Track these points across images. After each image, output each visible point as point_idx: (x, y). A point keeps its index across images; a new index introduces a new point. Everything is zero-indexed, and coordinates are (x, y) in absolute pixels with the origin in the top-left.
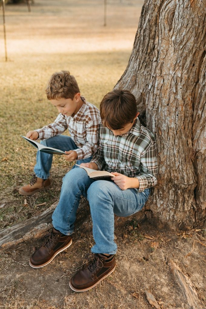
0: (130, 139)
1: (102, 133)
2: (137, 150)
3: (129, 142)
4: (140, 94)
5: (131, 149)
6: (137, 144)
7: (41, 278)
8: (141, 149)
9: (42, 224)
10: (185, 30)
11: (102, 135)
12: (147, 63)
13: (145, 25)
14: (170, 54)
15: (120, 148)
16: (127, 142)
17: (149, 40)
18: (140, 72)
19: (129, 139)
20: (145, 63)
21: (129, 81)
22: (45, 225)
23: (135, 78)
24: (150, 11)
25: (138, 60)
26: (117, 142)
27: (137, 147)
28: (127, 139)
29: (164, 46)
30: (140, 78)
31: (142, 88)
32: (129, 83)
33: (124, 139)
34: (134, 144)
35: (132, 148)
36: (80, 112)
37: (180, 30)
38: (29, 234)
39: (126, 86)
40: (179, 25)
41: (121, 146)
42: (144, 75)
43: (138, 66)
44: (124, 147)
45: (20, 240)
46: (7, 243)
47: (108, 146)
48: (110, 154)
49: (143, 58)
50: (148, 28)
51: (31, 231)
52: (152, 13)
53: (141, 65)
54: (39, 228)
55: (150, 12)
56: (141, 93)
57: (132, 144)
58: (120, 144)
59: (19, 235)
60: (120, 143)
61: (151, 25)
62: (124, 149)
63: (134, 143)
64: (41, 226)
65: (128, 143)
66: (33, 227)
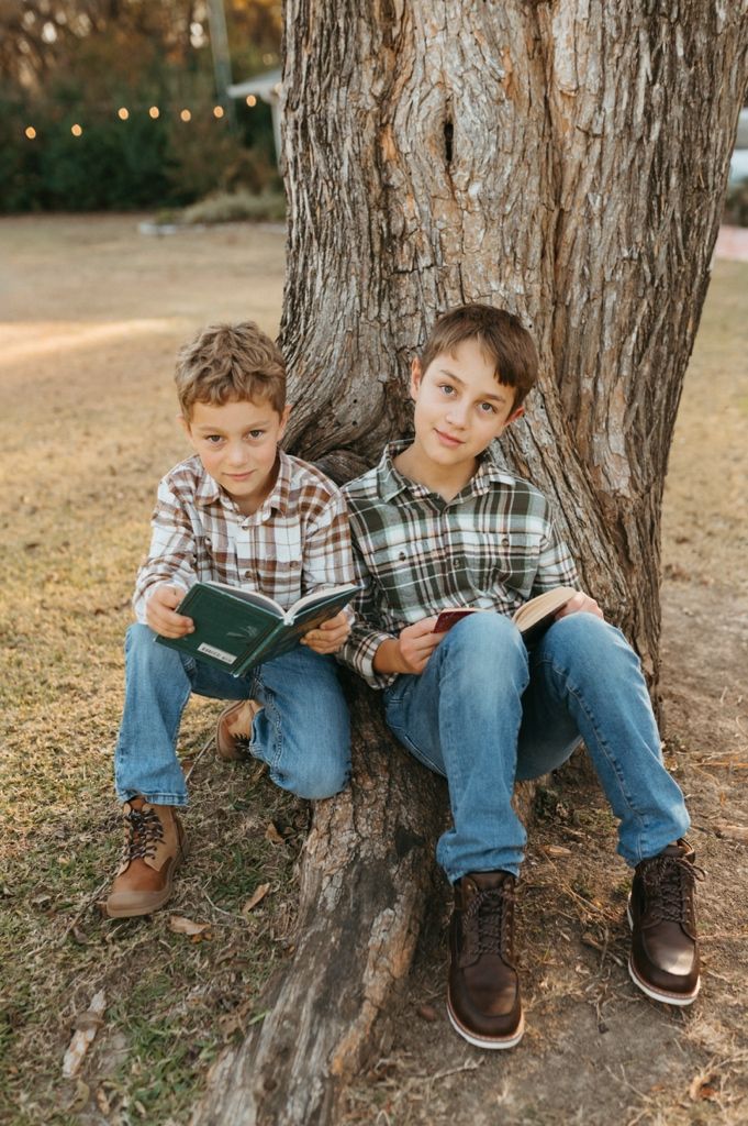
0: (489, 506)
1: (365, 534)
2: (521, 532)
3: (488, 516)
4: (381, 389)
5: (501, 537)
6: (516, 516)
7: (557, 1061)
8: (534, 523)
9: (378, 921)
10: (510, 161)
11: (366, 540)
12: (381, 283)
13: (344, 170)
14: (472, 236)
15: (466, 548)
16: (480, 521)
17: (370, 215)
18: (366, 317)
19: (485, 509)
20: (375, 284)
21: (336, 353)
22: (391, 917)
23: (355, 338)
24: (349, 128)
25: (354, 281)
26: (452, 532)
27: (522, 521)
28: (476, 512)
29: (445, 217)
30: (369, 337)
31: (384, 365)
32: (339, 361)
33: (466, 513)
34: (506, 518)
35: (505, 533)
36: (283, 480)
37: (496, 160)
38: (373, 975)
39: (332, 373)
40: (489, 149)
41: (470, 540)
42: (385, 321)
43: (357, 300)
44: (480, 538)
45: (367, 1012)
46: (341, 1050)
47: (412, 564)
48: (429, 585)
49: (366, 270)
50: (358, 176)
51: (369, 964)
52: (359, 134)
53: (365, 295)
54: (382, 935)
55: (349, 131)
56: (385, 385)
57: (500, 519)
58: (463, 533)
59: (345, 999)
60: (460, 530)
61: (366, 167)
62: (482, 545)
63: (506, 513)
64: (383, 928)
65: (485, 520)
66: (360, 946)
